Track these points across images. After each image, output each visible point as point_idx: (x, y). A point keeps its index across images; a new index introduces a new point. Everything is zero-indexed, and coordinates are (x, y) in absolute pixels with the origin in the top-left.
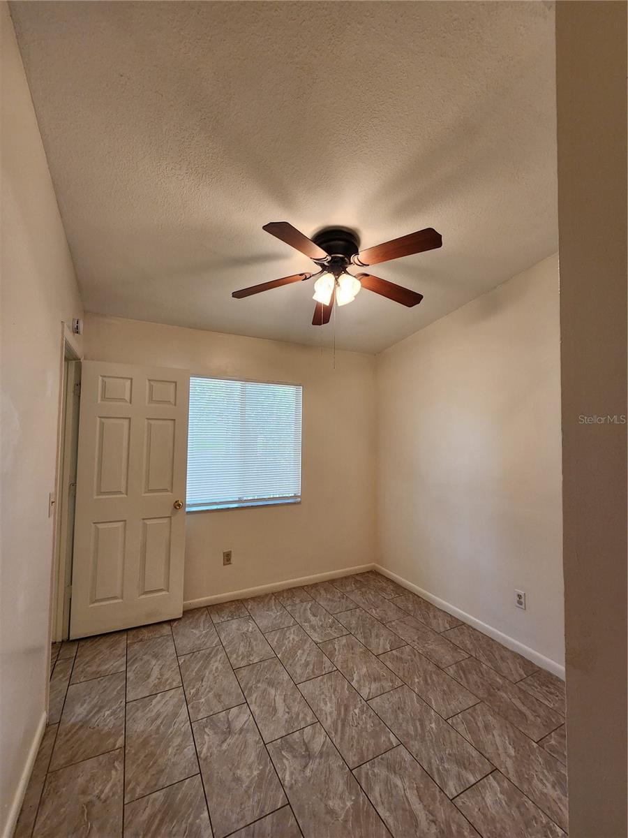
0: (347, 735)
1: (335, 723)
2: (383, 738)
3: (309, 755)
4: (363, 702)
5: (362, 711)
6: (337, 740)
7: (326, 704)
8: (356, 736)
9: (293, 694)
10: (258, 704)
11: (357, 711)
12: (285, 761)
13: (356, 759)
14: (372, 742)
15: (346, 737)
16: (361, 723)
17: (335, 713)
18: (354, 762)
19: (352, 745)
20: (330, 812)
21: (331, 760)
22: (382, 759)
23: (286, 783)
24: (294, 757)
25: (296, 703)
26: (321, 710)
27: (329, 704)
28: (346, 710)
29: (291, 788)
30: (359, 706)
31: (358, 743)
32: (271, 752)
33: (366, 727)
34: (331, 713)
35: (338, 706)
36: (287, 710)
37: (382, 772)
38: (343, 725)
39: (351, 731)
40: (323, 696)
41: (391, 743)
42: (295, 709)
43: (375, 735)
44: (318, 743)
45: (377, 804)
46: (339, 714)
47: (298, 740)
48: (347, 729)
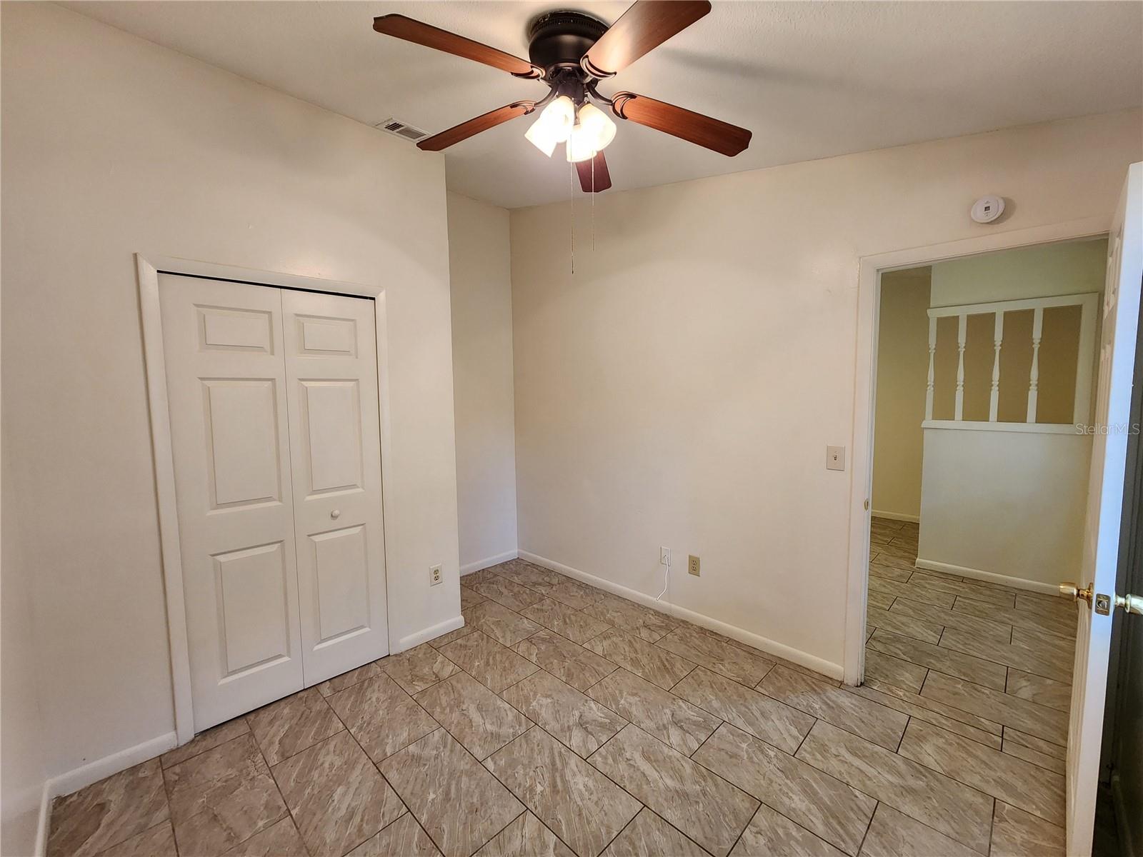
0: (546, 755)
1: (565, 764)
2: (502, 763)
3: (581, 726)
4: (531, 806)
5: (531, 789)
6: (557, 745)
7: (585, 786)
8: (536, 756)
9: (639, 787)
10: (675, 760)
11: (539, 788)
12: (603, 716)
13: (533, 734)
14: (516, 755)
15: (547, 752)
16: (531, 773)
17: (569, 776)
18: (534, 731)
19: (538, 746)
20: (547, 696)
21: (557, 727)
22: (505, 741)
23: (592, 702)
24: (595, 720)
25: (626, 775)
26: (588, 775)
27: (581, 787)
28: (554, 786)
29: (587, 700)
30: (537, 798)
31: (532, 750)
32: (620, 718)
33: (524, 769)
34: (574, 775)
35: (567, 790)
36: (632, 762)
37: (506, 731)
38: (553, 764)
39: (542, 760)
40: (594, 798)
41: (492, 760)
42: (622, 766)
43: (512, 764)
44: (576, 739)
45: (510, 709)
46: (562, 777)
47: (599, 734)
48: (547, 761)
